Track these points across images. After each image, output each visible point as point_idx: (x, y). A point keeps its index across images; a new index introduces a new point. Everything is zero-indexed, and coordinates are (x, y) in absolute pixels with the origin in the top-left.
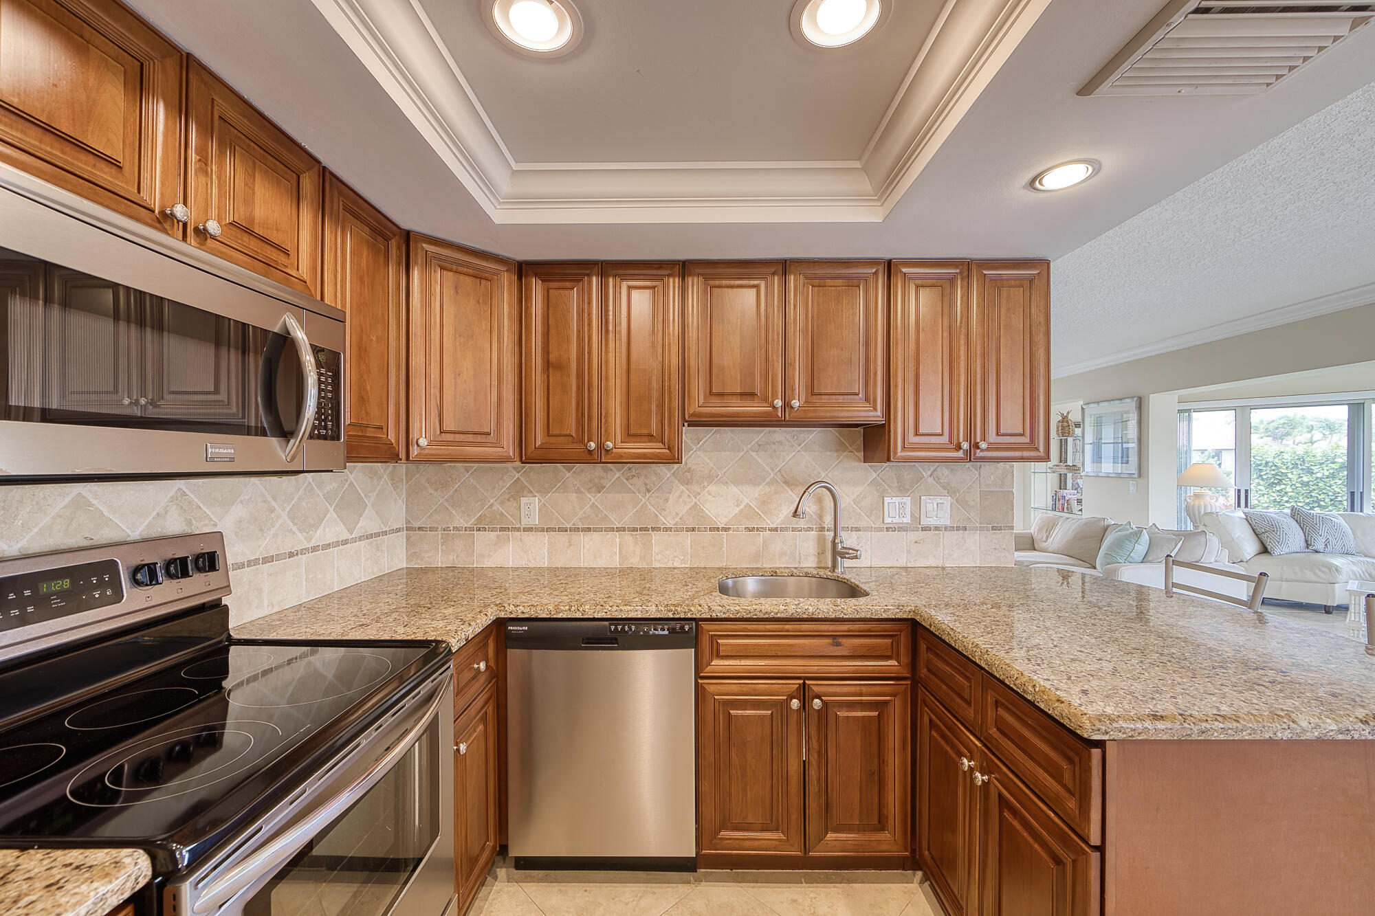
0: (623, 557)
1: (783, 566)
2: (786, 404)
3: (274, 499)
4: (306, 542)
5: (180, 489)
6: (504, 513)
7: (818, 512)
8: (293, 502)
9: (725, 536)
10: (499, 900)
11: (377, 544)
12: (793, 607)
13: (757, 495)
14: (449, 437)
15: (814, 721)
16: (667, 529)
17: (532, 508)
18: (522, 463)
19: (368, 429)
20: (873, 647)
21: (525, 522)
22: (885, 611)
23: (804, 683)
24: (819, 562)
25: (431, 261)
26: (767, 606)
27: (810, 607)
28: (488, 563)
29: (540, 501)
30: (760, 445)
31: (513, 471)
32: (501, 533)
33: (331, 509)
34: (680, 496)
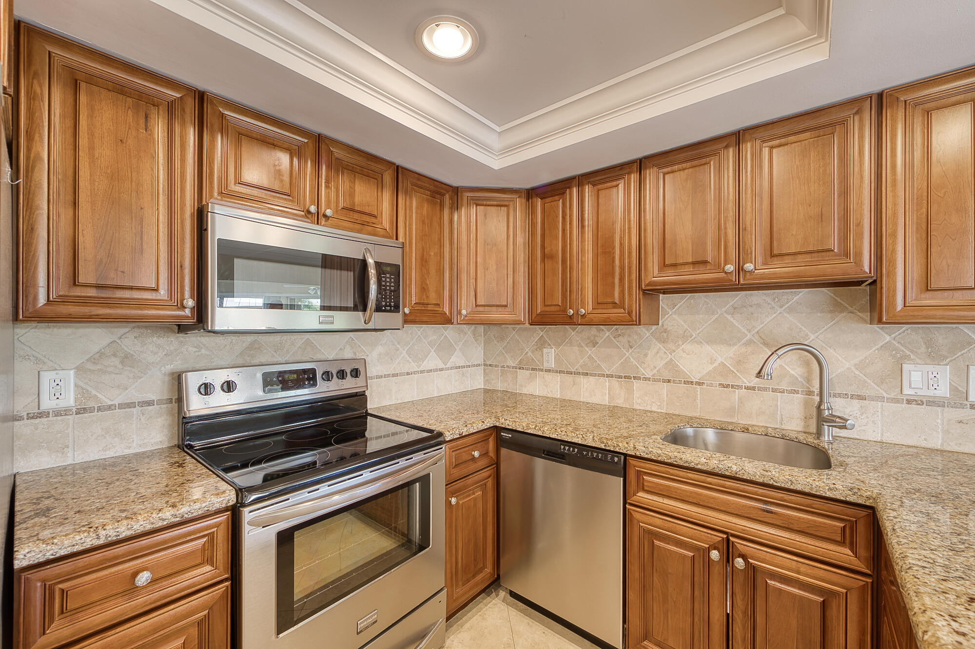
0: (611, 398)
1: (761, 425)
2: (741, 269)
3: (399, 343)
4: (416, 368)
5: (351, 337)
6: (534, 358)
7: (806, 375)
8: (409, 346)
9: (699, 390)
10: (493, 609)
11: (463, 373)
12: (715, 462)
13: (732, 355)
14: (481, 309)
15: (739, 579)
16: (646, 379)
17: (550, 356)
18: (531, 325)
19: (429, 306)
20: (817, 526)
21: (546, 365)
22: (830, 489)
23: (728, 540)
24: (805, 427)
25: (470, 202)
26: (688, 455)
27: (733, 466)
28: (525, 391)
29: (555, 352)
30: (735, 309)
31: (539, 330)
32: (532, 372)
33: (433, 350)
34: (658, 353)
